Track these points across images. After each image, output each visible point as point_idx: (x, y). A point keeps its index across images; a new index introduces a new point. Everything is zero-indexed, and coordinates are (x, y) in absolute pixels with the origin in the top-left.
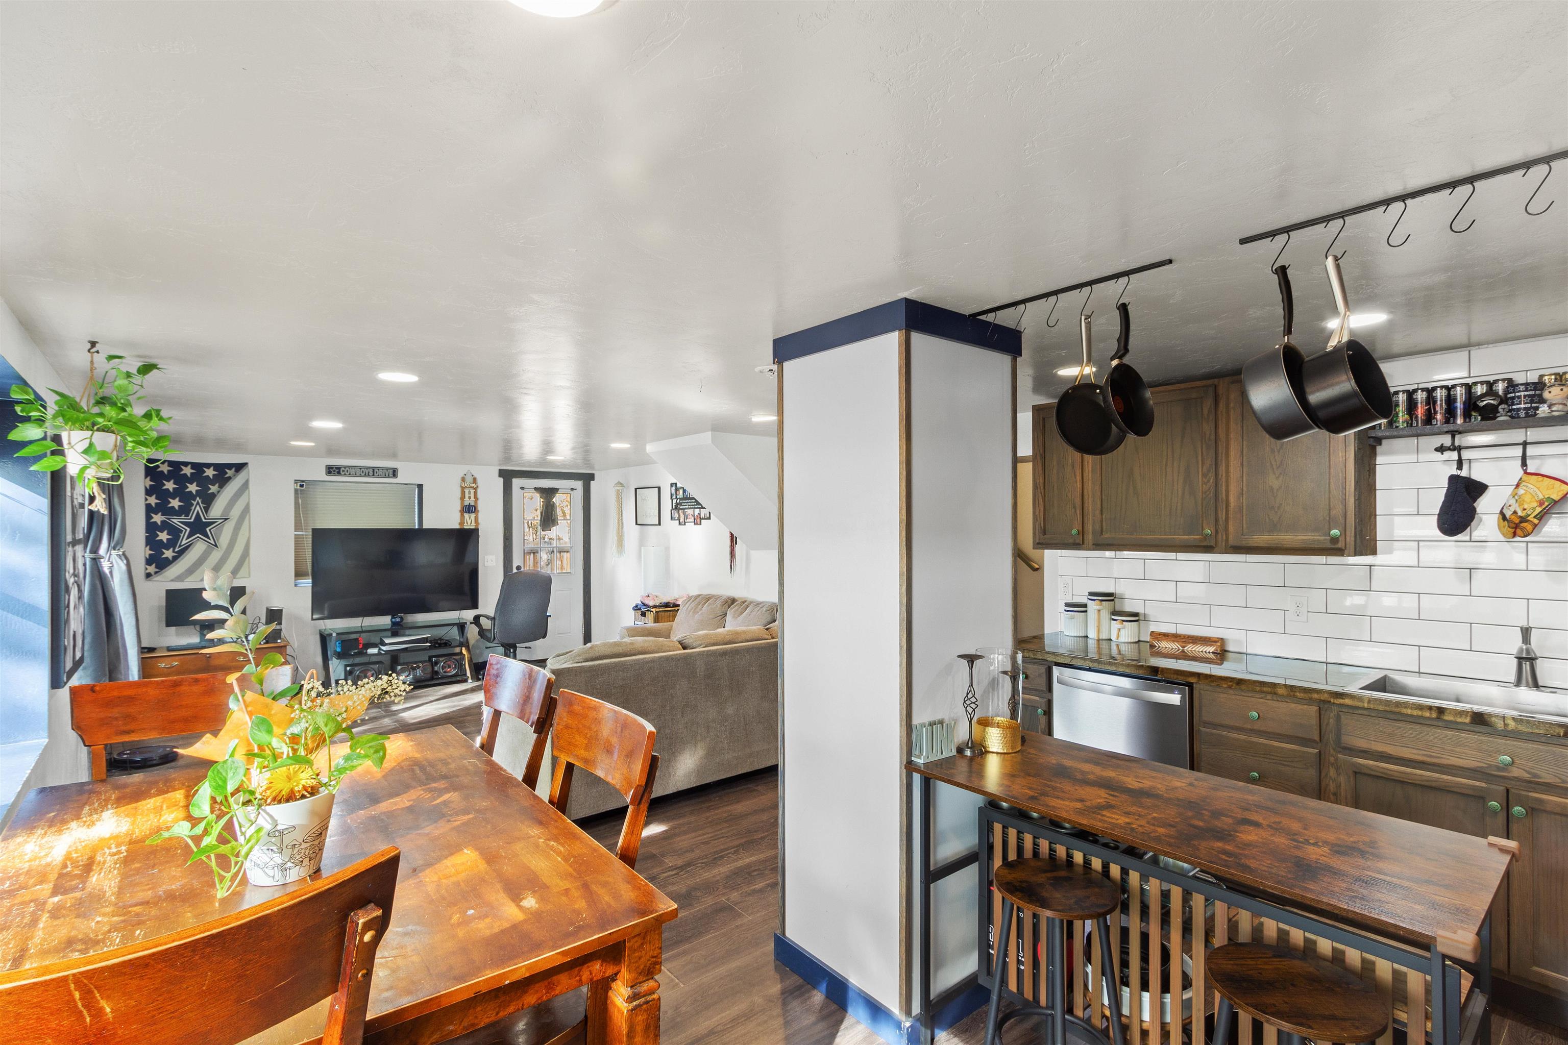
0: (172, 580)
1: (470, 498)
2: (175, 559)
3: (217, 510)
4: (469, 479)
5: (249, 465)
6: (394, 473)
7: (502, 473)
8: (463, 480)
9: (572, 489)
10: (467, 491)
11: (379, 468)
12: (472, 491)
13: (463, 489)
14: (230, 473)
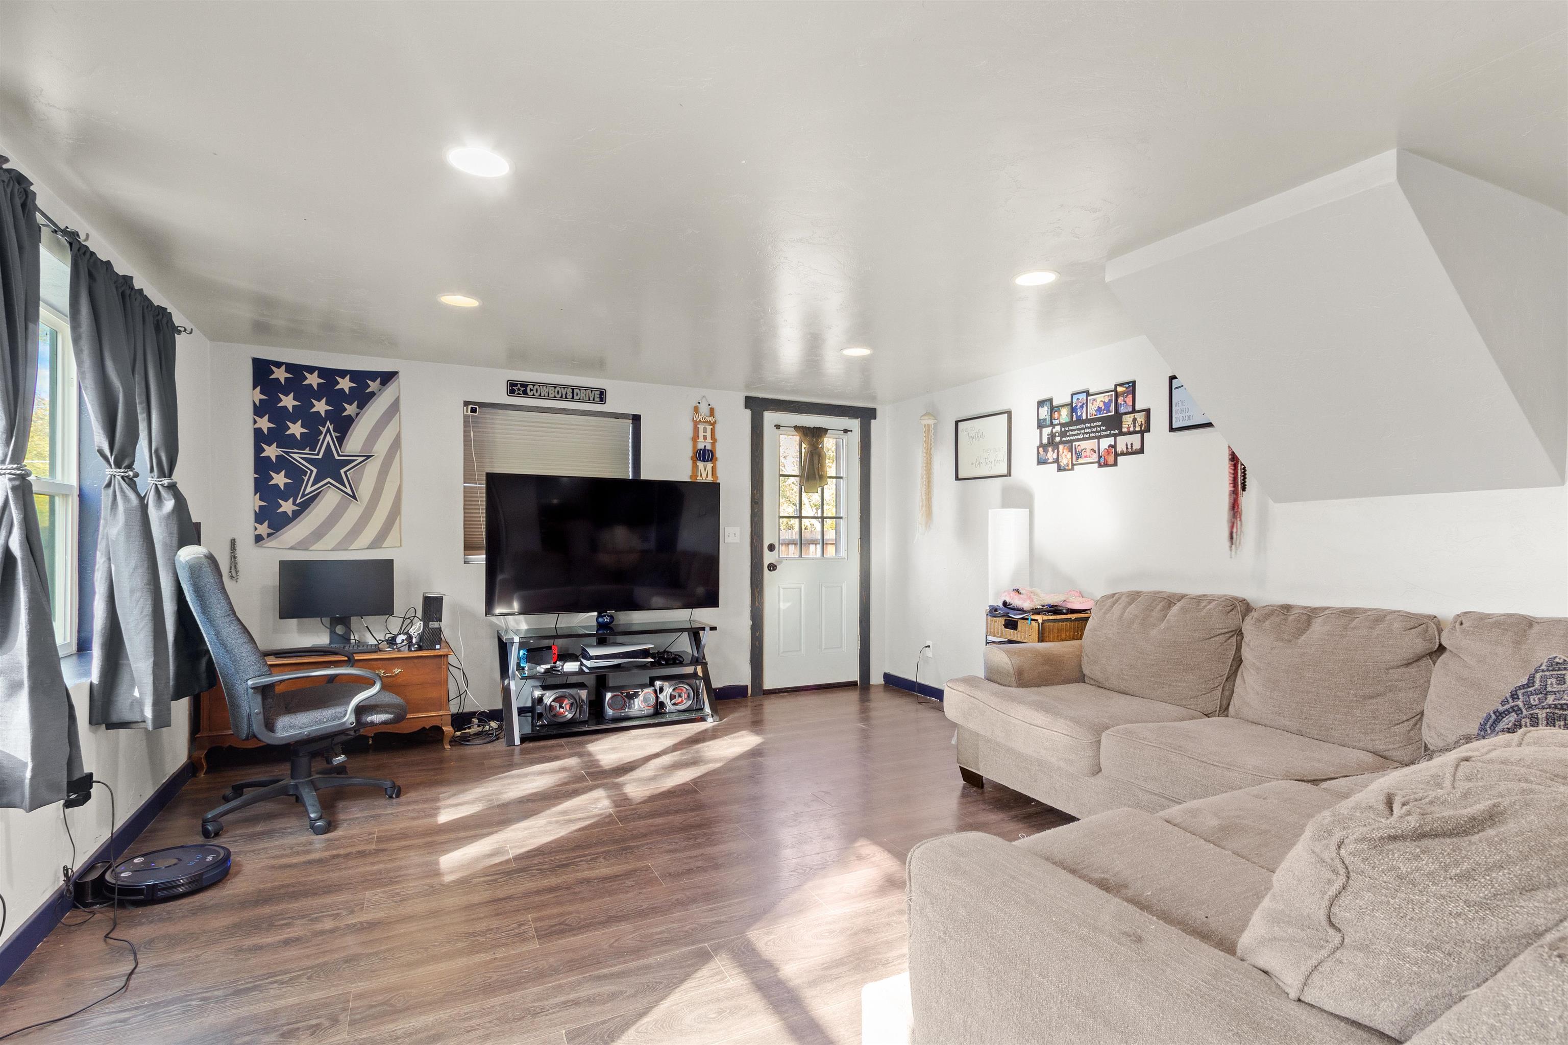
0: (292, 548)
1: (705, 438)
2: (297, 514)
3: (354, 443)
4: (704, 410)
5: (400, 374)
6: (602, 396)
7: (750, 402)
8: (696, 410)
9: (846, 431)
10: (701, 427)
11: (580, 388)
12: (709, 428)
13: (696, 424)
14: (373, 386)
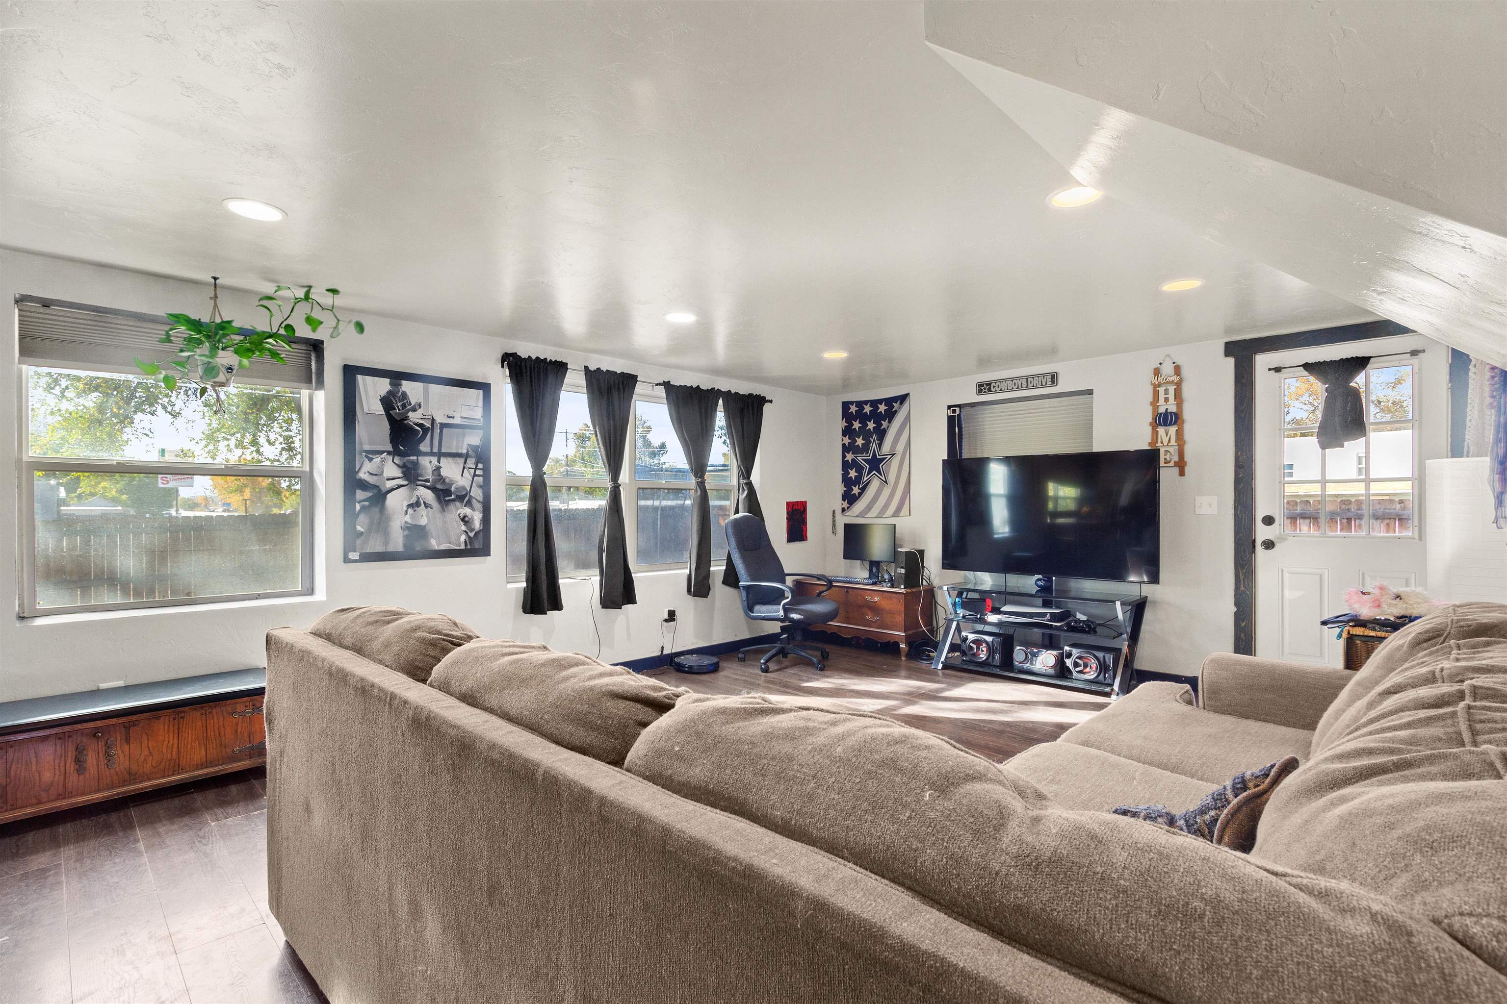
0: (857, 516)
1: (1166, 400)
2: (860, 494)
3: (886, 448)
4: (1168, 370)
5: (911, 395)
6: (1054, 378)
7: (1231, 348)
8: (1157, 372)
9: (1414, 353)
10: (1161, 390)
11: (1033, 376)
12: (1172, 389)
13: (1156, 387)
14: (896, 405)
